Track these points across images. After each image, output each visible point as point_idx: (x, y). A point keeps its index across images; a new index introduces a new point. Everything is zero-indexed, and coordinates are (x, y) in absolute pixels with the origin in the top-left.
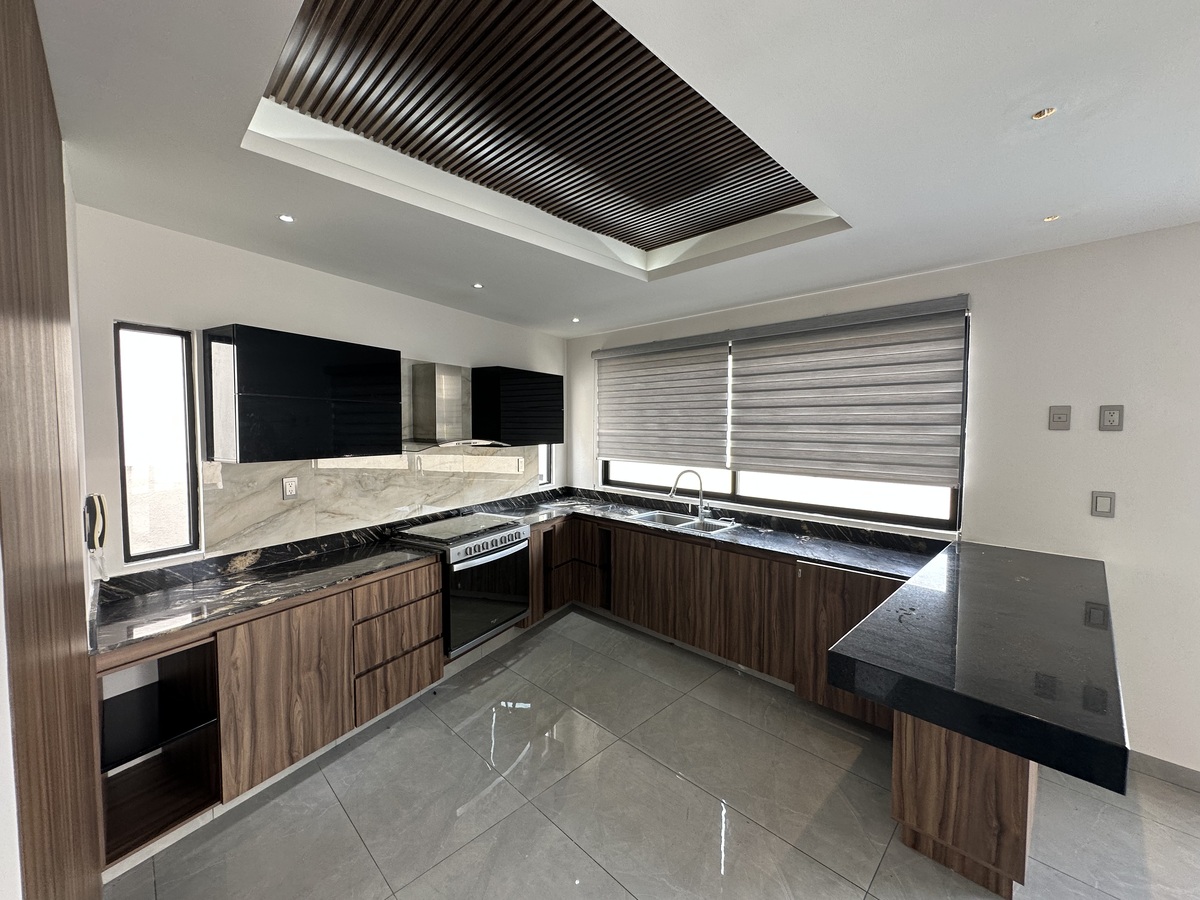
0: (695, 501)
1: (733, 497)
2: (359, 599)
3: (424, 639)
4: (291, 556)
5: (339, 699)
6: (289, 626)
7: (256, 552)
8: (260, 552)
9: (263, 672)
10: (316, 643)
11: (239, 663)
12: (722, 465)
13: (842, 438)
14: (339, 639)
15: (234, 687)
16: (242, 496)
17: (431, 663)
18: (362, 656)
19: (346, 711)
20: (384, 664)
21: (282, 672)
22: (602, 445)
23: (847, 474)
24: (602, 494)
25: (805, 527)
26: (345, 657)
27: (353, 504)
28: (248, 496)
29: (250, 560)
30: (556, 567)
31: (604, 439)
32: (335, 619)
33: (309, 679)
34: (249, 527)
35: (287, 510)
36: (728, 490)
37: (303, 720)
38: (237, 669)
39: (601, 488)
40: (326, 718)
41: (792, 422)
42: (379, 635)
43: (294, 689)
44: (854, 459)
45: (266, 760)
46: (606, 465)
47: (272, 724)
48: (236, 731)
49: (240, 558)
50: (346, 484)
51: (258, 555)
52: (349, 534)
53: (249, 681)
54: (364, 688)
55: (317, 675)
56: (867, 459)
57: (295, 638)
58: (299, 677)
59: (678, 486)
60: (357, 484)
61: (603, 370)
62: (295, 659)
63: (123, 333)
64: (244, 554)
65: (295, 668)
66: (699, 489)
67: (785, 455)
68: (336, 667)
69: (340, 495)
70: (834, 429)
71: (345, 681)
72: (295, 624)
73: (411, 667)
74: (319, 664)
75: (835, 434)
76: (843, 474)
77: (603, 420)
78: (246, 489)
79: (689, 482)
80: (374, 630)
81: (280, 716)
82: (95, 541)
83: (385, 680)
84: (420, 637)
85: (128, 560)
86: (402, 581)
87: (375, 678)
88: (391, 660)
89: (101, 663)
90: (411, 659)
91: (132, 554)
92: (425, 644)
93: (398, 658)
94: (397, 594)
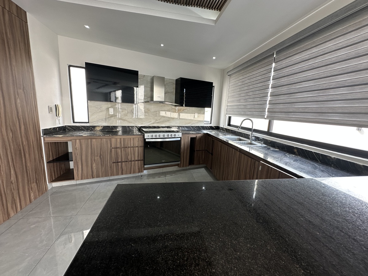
0: (249, 133)
1: (268, 133)
2: (113, 142)
3: (136, 159)
4: (111, 130)
5: (107, 167)
6: (91, 144)
7: (102, 126)
8: (103, 126)
9: (84, 153)
10: (99, 150)
11: (77, 148)
12: (262, 117)
13: (325, 98)
14: (107, 151)
15: (76, 154)
16: (98, 111)
17: (139, 167)
18: (114, 157)
19: (109, 171)
20: (122, 162)
21: (89, 155)
22: (228, 110)
23: (325, 121)
24: (226, 129)
25: (296, 151)
26: (109, 157)
27: (130, 118)
28: (100, 112)
29: (100, 128)
30: (196, 151)
31: (229, 107)
32: (105, 145)
33: (97, 158)
34: (100, 120)
35: (110, 117)
36: (266, 129)
37: (96, 168)
38: (77, 150)
39: (226, 126)
40: (103, 171)
41: (297, 91)
42: (120, 153)
43: (93, 160)
44: (330, 111)
45: (85, 175)
46: (230, 118)
47: (87, 166)
48: (77, 165)
49: (98, 127)
50: (128, 113)
51: (102, 127)
52: (129, 127)
53: (80, 154)
54: (115, 167)
55: (100, 158)
56: (340, 111)
57: (93, 147)
58: (94, 157)
59: (242, 126)
60: (132, 113)
61: (231, 79)
62: (93, 152)
63: (71, 68)
64: (99, 126)
65: (93, 154)
66: (251, 127)
67: (291, 110)
68: (106, 158)
69: (126, 115)
70: (321, 93)
71: (109, 163)
72: (93, 143)
73: (131, 166)
74: (100, 156)
75: (322, 96)
76: (323, 121)
77: (229, 100)
78: (99, 110)
79: (247, 124)
80: (118, 152)
81: (89, 166)
82: (57, 115)
83: (122, 167)
84: (135, 159)
85: (74, 122)
86: (128, 140)
87: (118, 165)
88: (124, 162)
89: (46, 139)
90: (131, 163)
91: (75, 121)
92: (136, 161)
93: (126, 161)
94: (126, 144)
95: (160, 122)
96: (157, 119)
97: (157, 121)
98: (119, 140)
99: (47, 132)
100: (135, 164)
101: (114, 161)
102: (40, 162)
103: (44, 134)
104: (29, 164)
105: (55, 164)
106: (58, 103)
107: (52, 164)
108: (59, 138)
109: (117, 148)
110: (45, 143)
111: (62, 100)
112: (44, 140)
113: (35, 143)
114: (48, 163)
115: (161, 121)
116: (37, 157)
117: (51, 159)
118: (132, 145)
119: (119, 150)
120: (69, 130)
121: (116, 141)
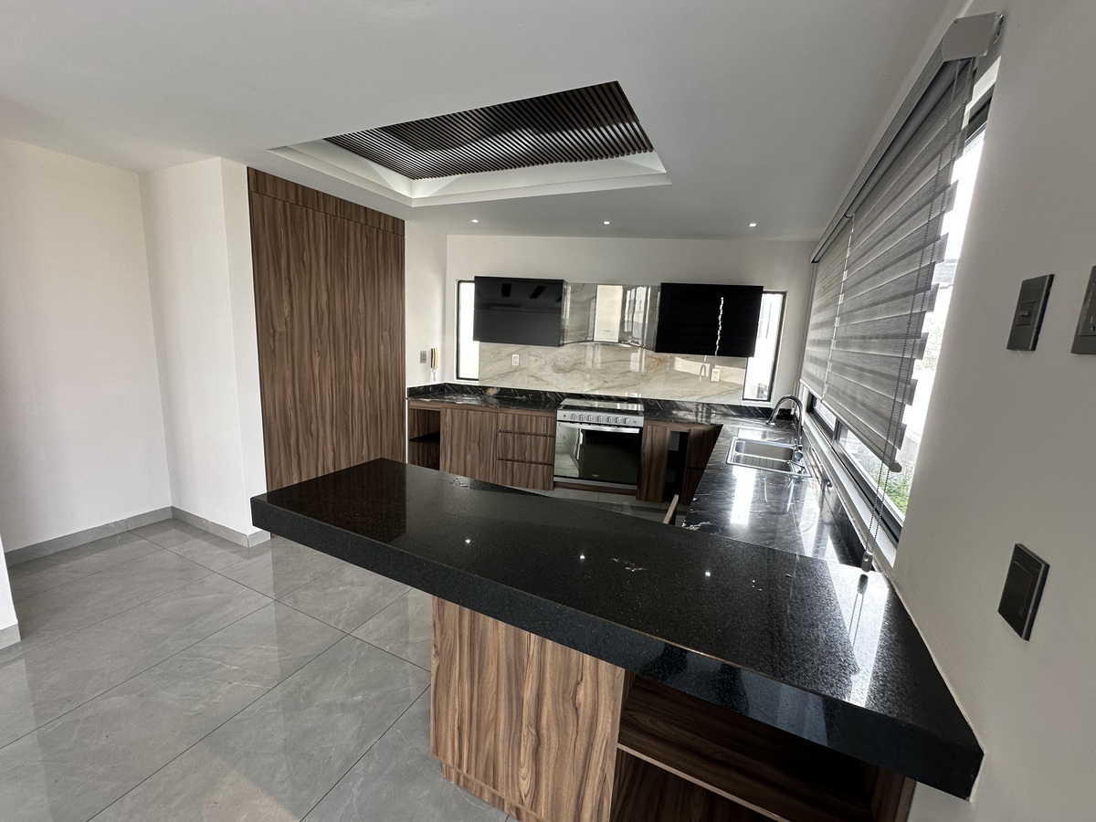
2: (501, 419)
3: (540, 460)
6: (467, 419)
8: (499, 389)
9: (455, 433)
10: (478, 431)
14: (490, 436)
15: (445, 433)
16: (496, 359)
17: (543, 477)
20: (513, 460)
21: (463, 438)
26: (492, 445)
27: (549, 376)
28: (498, 360)
29: (495, 392)
32: (488, 424)
33: (475, 447)
34: (497, 375)
35: (514, 371)
37: (471, 464)
38: (447, 426)
42: (511, 443)
43: (468, 448)
47: (458, 457)
49: (492, 389)
52: (545, 393)
55: (478, 447)
57: (469, 424)
58: (470, 443)
63: (462, 285)
64: (495, 388)
65: (468, 438)
68: (487, 448)
69: (542, 369)
71: (491, 458)
72: (470, 418)
73: (530, 472)
74: (479, 442)
78: (496, 357)
80: (508, 441)
81: (461, 456)
82: (433, 365)
83: (513, 470)
84: (537, 457)
85: (458, 378)
86: (527, 419)
87: (506, 465)
88: (518, 461)
89: (411, 404)
90: (530, 467)
91: (461, 376)
92: (541, 464)
93: (522, 462)
94: (523, 425)
95: (613, 387)
96: (607, 380)
97: (607, 385)
98: (510, 417)
99: (416, 393)
100: (536, 469)
101: (501, 457)
102: (400, 438)
103: (409, 396)
104: (384, 438)
105: (421, 444)
106: (437, 345)
107: (416, 444)
108: (426, 404)
109: (507, 432)
110: (409, 409)
111: (443, 340)
112: (409, 405)
113: (396, 407)
114: (410, 440)
115: (616, 384)
116: (397, 431)
117: (416, 435)
118: (534, 431)
119: (510, 437)
120: (450, 392)
121: (507, 417)
